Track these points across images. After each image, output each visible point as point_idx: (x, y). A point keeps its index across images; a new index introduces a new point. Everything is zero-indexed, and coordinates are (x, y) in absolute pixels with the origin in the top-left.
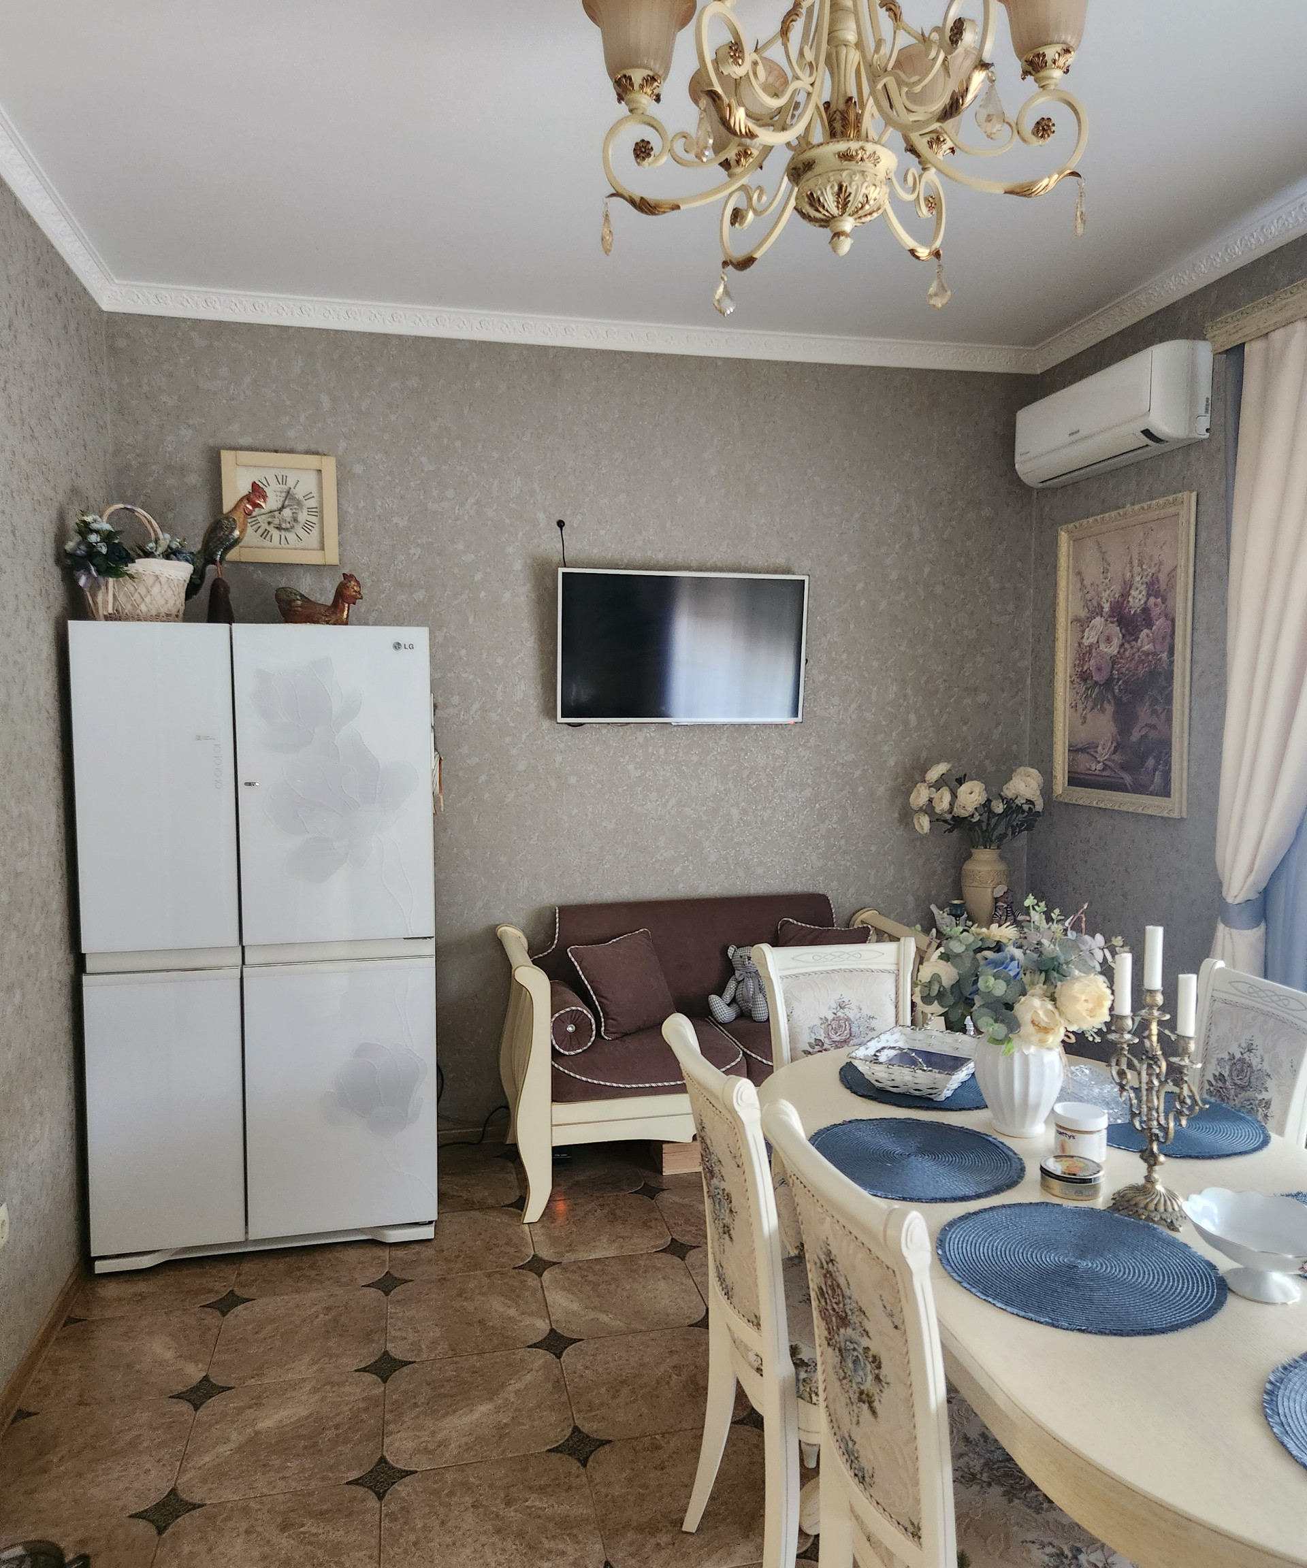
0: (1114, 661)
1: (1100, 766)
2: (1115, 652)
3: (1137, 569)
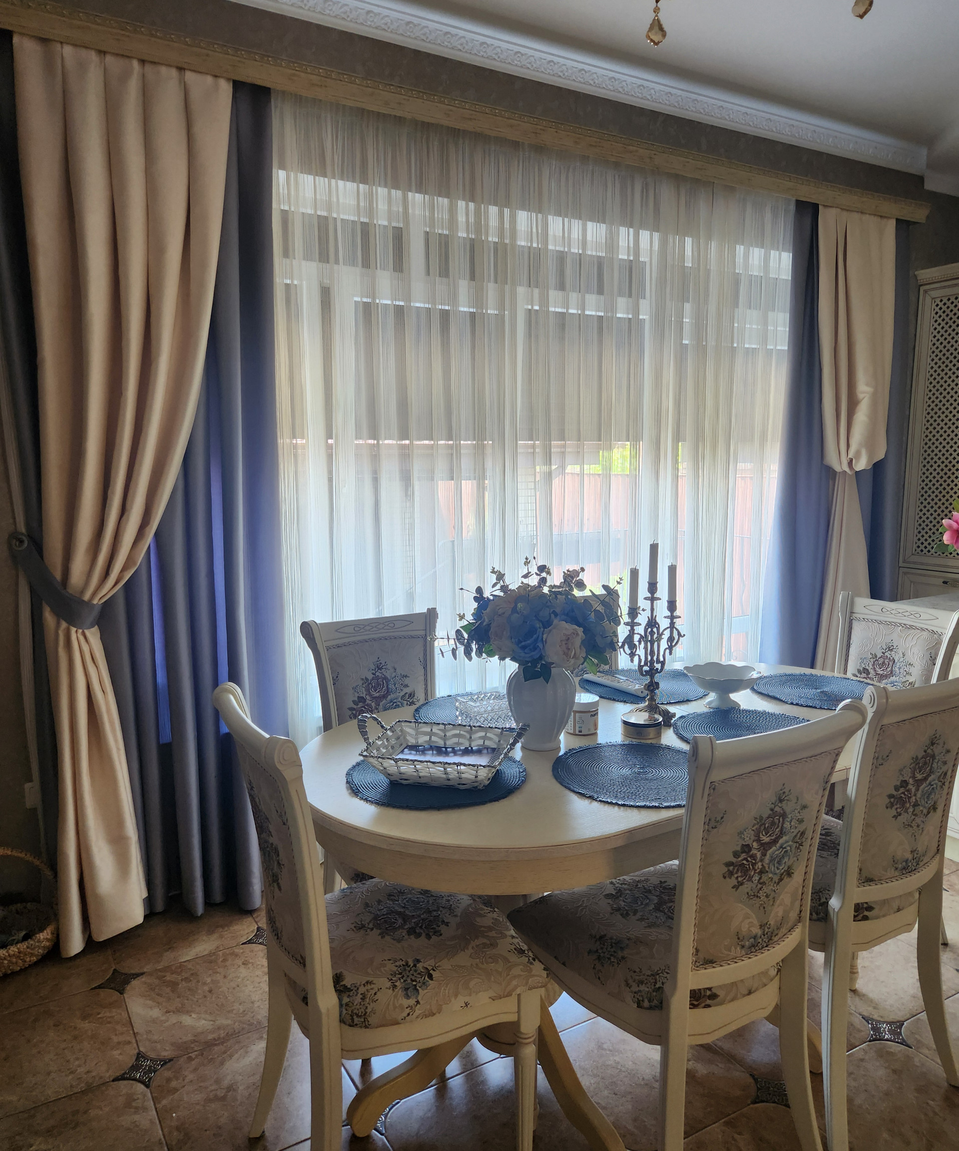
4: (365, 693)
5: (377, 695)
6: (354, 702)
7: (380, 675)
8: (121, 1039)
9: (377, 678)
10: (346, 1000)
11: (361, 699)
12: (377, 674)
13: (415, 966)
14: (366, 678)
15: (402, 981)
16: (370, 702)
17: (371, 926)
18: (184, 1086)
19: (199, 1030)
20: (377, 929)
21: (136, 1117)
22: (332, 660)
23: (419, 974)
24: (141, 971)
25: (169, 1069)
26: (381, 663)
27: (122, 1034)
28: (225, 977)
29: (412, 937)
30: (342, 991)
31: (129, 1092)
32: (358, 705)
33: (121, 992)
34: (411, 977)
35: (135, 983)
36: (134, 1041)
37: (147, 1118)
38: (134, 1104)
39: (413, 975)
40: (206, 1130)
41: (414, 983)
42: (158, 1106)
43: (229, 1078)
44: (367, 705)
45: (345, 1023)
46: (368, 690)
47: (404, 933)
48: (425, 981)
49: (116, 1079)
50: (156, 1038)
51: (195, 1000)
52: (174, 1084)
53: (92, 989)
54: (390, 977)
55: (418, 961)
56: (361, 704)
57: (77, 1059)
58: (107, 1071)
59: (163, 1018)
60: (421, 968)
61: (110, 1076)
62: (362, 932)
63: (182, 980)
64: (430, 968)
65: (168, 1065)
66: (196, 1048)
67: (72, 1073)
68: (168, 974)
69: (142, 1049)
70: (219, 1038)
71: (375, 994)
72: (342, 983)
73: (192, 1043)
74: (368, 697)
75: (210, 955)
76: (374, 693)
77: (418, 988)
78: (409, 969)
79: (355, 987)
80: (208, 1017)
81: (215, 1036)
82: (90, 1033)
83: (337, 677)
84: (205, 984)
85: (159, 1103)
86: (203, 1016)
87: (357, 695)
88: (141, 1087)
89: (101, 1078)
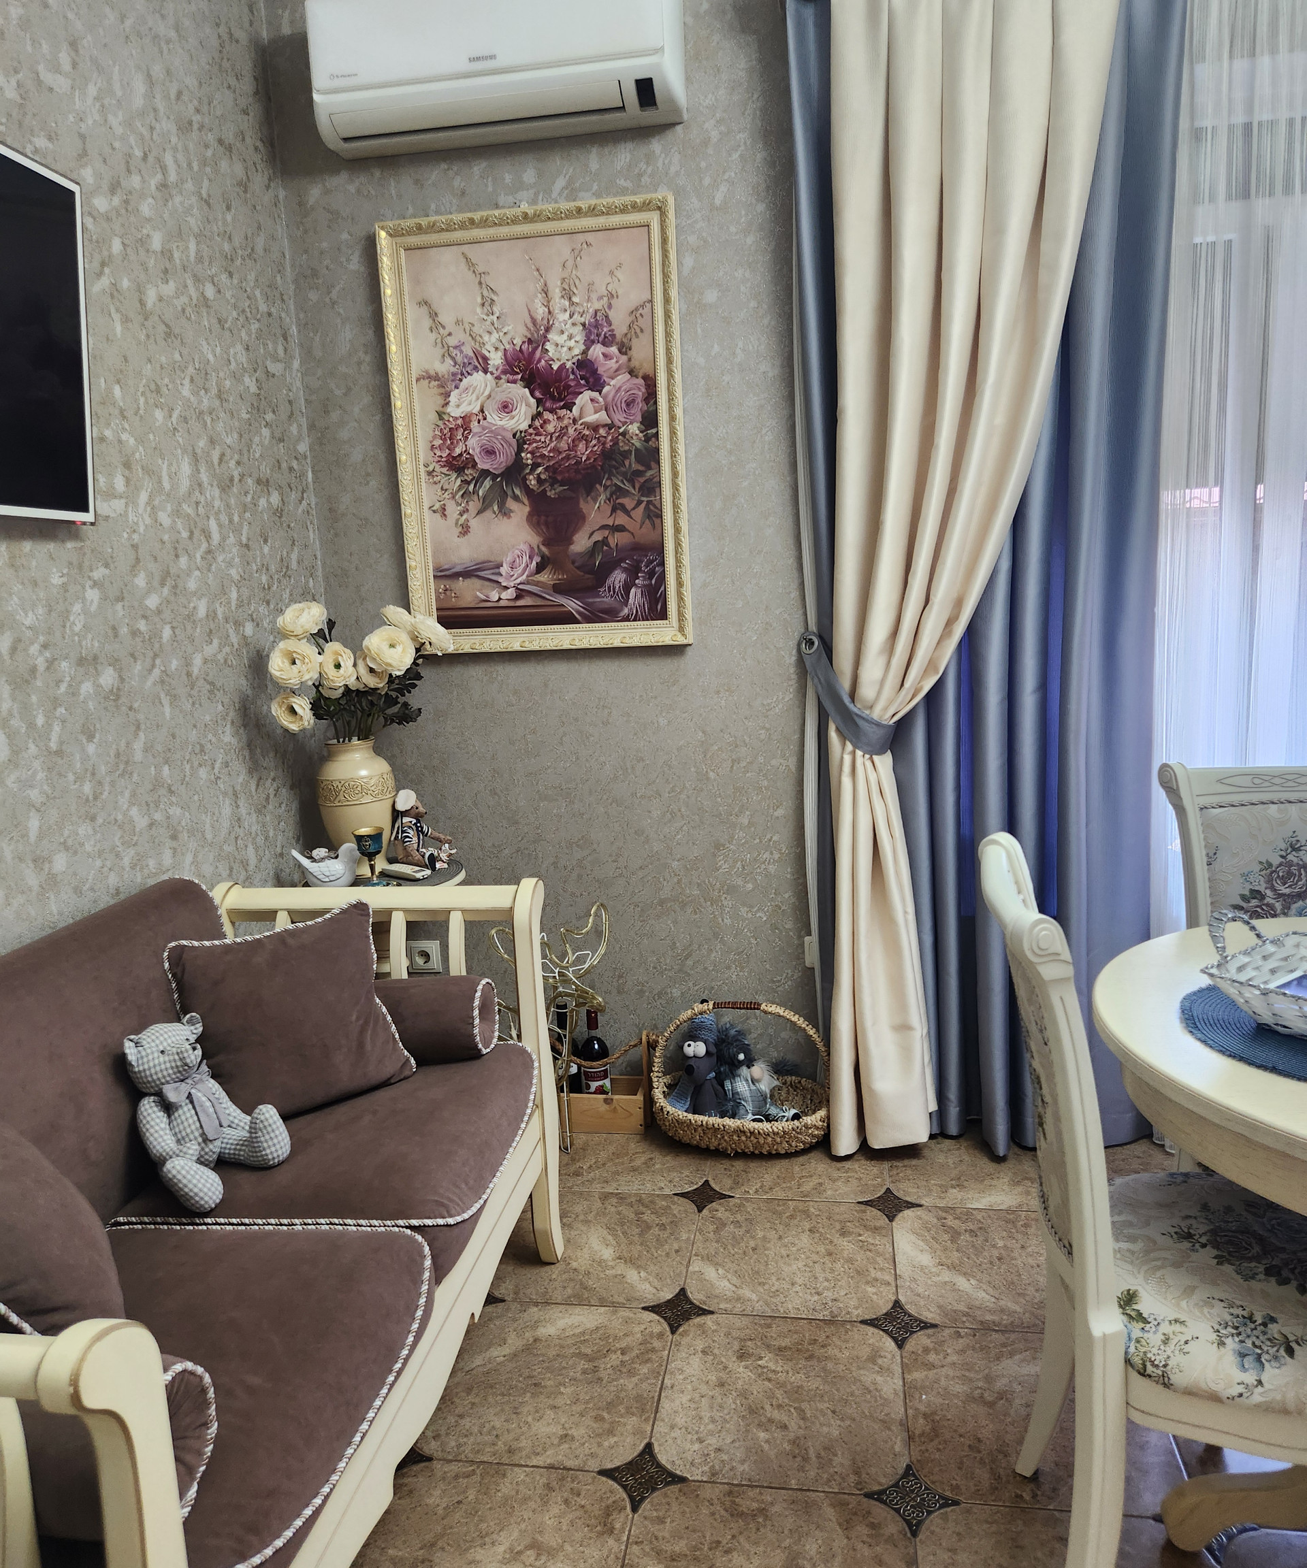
0: (521, 440)
1: (510, 594)
2: (524, 426)
3: (558, 302)
4: (1264, 885)
5: (1287, 891)
6: (1243, 897)
7: (1295, 860)
8: (879, 1275)
9: (1290, 864)
10: (1137, 1333)
11: (1256, 894)
12: (1290, 857)
13: (1265, 1325)
14: (1267, 861)
15: (1237, 1339)
16: (1273, 901)
17: (1203, 1240)
18: (943, 1366)
19: (977, 1303)
20: (1213, 1247)
21: (879, 1379)
22: (1207, 826)
23: (1269, 1339)
24: (918, 1202)
25: (929, 1336)
26: (1298, 841)
27: (882, 1269)
28: (1023, 1247)
29: (1273, 1280)
30: (1133, 1318)
31: (877, 1344)
32: (1249, 902)
33: (891, 1218)
34: (1254, 1339)
35: (908, 1213)
36: (893, 1284)
37: (891, 1386)
38: (880, 1361)
39: (1258, 1337)
40: (961, 1436)
41: (1259, 1351)
42: (907, 1376)
43: (1005, 1381)
44: (1268, 905)
45: (1132, 1366)
46: (1270, 881)
47: (1261, 1269)
48: (1278, 1354)
49: (863, 1322)
50: (920, 1290)
51: (978, 1262)
52: (932, 1357)
53: (859, 1203)
54: (1217, 1327)
55: (1273, 1320)
56: (1254, 902)
57: (827, 1280)
58: (856, 1308)
59: (934, 1270)
60: (1275, 1331)
61: (857, 1316)
62: (1186, 1245)
63: (966, 1231)
64: (1291, 1338)
65: (930, 1331)
66: (967, 1325)
67: (818, 1294)
68: (950, 1217)
69: (901, 1298)
70: (1000, 1324)
71: (1186, 1342)
72: (1135, 1307)
73: (964, 1315)
74: (1269, 893)
75: (1008, 1211)
76: (1282, 888)
77: (1263, 1360)
78: (1253, 1326)
79: (1155, 1319)
80: (991, 1291)
81: (996, 1318)
82: (845, 1254)
83: (1215, 854)
84: (994, 1246)
85: (910, 1372)
86: (984, 1287)
87: (1248, 886)
88: (890, 1344)
89: (848, 1313)
